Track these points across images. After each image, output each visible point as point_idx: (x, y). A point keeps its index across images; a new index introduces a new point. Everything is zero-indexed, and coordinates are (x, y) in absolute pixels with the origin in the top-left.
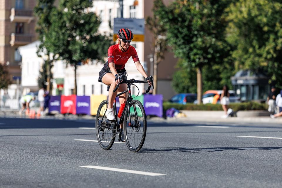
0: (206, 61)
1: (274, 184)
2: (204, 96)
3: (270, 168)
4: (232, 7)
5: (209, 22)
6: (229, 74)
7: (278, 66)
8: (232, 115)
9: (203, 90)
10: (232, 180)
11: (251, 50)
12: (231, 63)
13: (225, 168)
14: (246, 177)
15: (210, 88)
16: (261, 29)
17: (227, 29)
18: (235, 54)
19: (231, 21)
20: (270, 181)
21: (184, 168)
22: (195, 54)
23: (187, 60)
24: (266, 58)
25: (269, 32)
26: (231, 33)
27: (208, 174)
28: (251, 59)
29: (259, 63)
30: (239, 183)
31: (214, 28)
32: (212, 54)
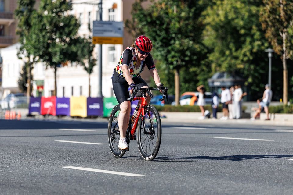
0: (184, 63)
1: (249, 185)
2: (181, 98)
3: (246, 169)
4: (209, 10)
5: (187, 25)
6: (206, 76)
7: (255, 68)
8: (208, 116)
9: (181, 91)
10: (209, 181)
11: (227, 53)
12: (208, 66)
13: (202, 169)
14: (223, 177)
15: (187, 90)
16: (237, 31)
17: (204, 32)
18: (211, 57)
19: (208, 24)
20: (246, 182)
21: (162, 169)
22: (173, 57)
23: (165, 62)
24: (242, 61)
25: (245, 35)
26: (208, 36)
27: (185, 174)
28: (227, 62)
29: (235, 65)
30: (216, 183)
31: (191, 32)
32: (190, 57)
